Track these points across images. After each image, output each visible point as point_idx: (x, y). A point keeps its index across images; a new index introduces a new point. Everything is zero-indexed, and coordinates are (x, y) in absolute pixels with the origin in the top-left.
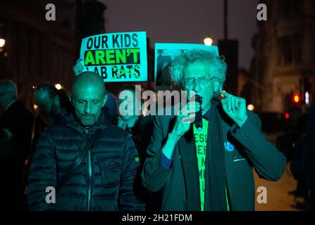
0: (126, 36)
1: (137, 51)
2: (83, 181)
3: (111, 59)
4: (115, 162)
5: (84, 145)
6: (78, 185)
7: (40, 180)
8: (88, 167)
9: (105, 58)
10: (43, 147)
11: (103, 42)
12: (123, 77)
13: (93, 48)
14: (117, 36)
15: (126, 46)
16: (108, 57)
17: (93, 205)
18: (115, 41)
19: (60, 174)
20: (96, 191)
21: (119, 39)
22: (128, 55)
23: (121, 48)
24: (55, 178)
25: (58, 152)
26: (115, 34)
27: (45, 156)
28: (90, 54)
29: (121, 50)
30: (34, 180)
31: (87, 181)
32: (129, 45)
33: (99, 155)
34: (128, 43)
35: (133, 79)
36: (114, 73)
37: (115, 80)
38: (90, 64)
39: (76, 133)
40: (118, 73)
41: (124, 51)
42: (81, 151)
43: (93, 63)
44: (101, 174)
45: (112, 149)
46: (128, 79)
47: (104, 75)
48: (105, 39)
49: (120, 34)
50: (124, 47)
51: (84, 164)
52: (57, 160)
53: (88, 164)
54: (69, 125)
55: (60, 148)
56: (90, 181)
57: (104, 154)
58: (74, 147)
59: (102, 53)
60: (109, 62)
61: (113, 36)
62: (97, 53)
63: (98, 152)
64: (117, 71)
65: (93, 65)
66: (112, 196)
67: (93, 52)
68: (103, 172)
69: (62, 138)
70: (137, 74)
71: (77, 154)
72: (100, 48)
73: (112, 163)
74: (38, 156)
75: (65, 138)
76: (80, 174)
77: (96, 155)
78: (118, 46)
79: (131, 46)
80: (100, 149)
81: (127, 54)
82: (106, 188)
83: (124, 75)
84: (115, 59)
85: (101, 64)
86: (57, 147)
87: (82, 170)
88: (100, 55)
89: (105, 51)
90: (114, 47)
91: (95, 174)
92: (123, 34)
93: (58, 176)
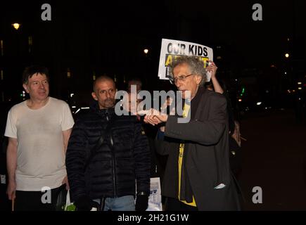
25: (88, 131)
39: (100, 117)
55: (90, 128)
58: (99, 127)
75: (93, 122)
80: (117, 127)
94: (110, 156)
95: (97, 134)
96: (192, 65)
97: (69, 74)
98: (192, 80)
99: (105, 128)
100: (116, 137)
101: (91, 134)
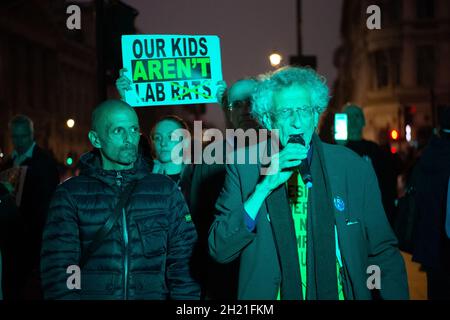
0: (191, 40)
1: (207, 61)
2: (116, 250)
3: (170, 72)
4: (159, 223)
5: (116, 201)
6: (110, 256)
7: (57, 252)
8: (123, 231)
9: (162, 71)
10: (59, 207)
11: (159, 48)
12: (187, 98)
13: (144, 57)
14: (179, 40)
15: (191, 53)
16: (166, 69)
17: (131, 282)
18: (175, 47)
19: (85, 243)
20: (135, 263)
21: (181, 45)
22: (194, 67)
23: (183, 56)
24: (78, 249)
25: (80, 213)
26: (176, 37)
27: (63, 220)
28: (139, 65)
29: (184, 60)
30: (49, 253)
31: (122, 251)
32: (195, 53)
33: (138, 214)
34: (193, 50)
35: (201, 100)
36: (175, 92)
37: (176, 102)
38: (141, 80)
39: (105, 185)
40: (180, 92)
41: (188, 61)
42: (112, 210)
43: (145, 78)
44: (140, 240)
45: (154, 205)
46: (194, 101)
47: (161, 96)
48: (160, 44)
49: (182, 37)
50: (188, 55)
51: (118, 227)
52: (80, 223)
53: (122, 227)
54: (94, 175)
55: (84, 207)
56: (126, 250)
57: (144, 213)
58: (103, 205)
59: (158, 63)
60: (167, 76)
61: (173, 40)
62: (150, 63)
63: (136, 210)
64: (178, 89)
65: (145, 81)
66: (157, 268)
67: (145, 63)
68: (143, 237)
69: (85, 193)
70: (207, 93)
71: (108, 213)
72: (155, 56)
73: (156, 225)
74: (52, 219)
75: (90, 194)
76: (112, 240)
77: (133, 215)
78: (180, 53)
79: (198, 54)
80: (138, 205)
81: (192, 65)
82: (148, 258)
83: (189, 95)
84: (175, 72)
85: (156, 79)
86: (79, 206)
87: (115, 235)
88: (154, 66)
89: (161, 60)
90: (174, 54)
91: (132, 240)
92: (187, 37)
93: (82, 245)
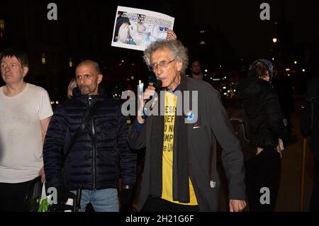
4: (111, 124)
25: (68, 118)
31: (91, 138)
33: (100, 119)
45: (109, 115)
76: (86, 133)
77: (97, 119)
94: (90, 146)
95: (77, 122)
96: (174, 50)
97: (44, 60)
98: (174, 67)
99: (86, 116)
100: (97, 125)
101: (72, 121)
